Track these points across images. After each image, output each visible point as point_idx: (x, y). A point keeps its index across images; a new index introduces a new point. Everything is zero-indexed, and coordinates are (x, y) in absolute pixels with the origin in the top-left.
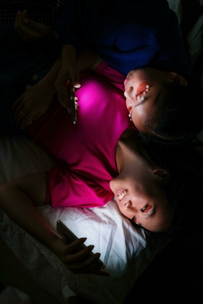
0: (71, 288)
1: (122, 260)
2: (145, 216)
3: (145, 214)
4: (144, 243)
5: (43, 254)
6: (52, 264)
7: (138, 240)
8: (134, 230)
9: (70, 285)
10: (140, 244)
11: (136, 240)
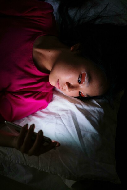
0: (69, 179)
1: (94, 133)
2: (86, 85)
3: (85, 84)
4: (102, 111)
5: (32, 167)
6: (44, 170)
7: (96, 111)
8: (88, 105)
9: (67, 177)
10: (99, 112)
11: (94, 112)
